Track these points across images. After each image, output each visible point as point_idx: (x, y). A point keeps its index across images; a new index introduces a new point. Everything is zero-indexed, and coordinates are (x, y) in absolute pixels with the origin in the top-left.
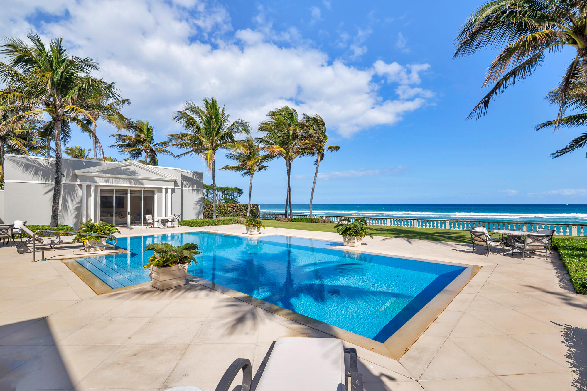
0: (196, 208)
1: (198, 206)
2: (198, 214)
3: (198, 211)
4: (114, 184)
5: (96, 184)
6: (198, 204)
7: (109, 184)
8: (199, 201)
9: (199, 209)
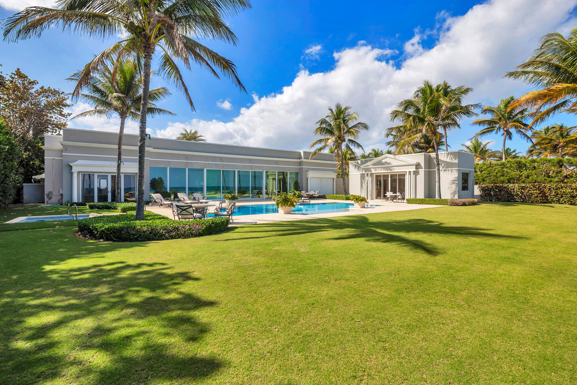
0: (451, 187)
1: (454, 186)
2: (454, 194)
3: (454, 190)
4: (379, 172)
5: (371, 172)
6: (453, 183)
7: (377, 172)
8: (454, 180)
9: (455, 188)
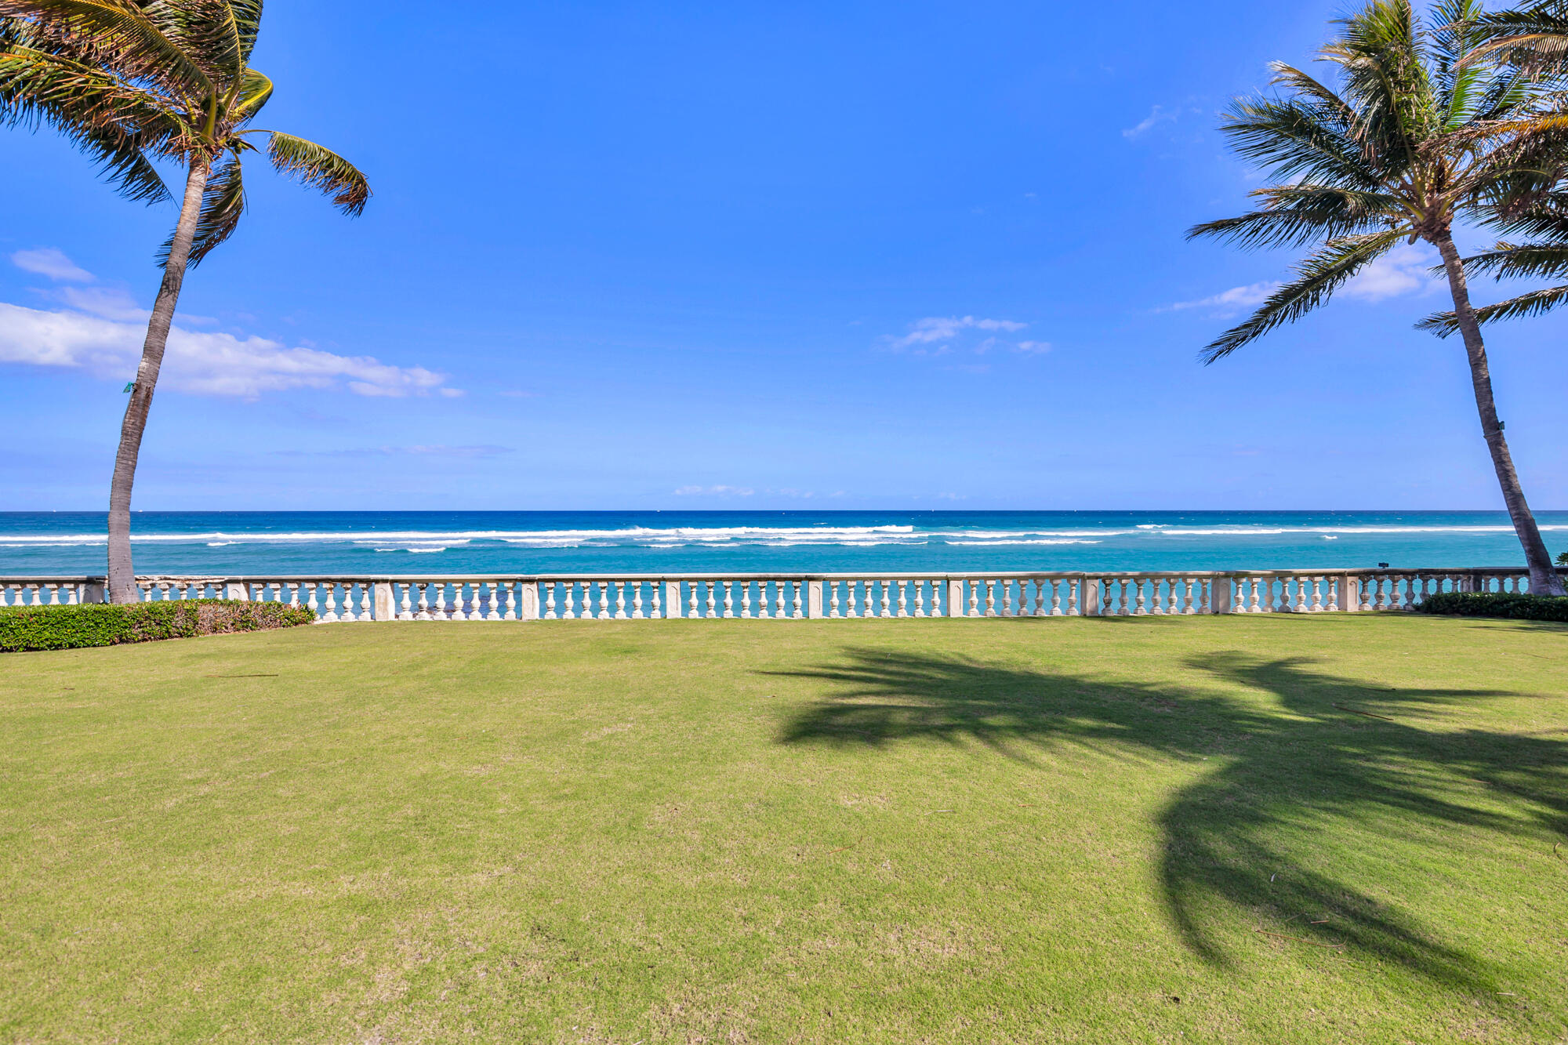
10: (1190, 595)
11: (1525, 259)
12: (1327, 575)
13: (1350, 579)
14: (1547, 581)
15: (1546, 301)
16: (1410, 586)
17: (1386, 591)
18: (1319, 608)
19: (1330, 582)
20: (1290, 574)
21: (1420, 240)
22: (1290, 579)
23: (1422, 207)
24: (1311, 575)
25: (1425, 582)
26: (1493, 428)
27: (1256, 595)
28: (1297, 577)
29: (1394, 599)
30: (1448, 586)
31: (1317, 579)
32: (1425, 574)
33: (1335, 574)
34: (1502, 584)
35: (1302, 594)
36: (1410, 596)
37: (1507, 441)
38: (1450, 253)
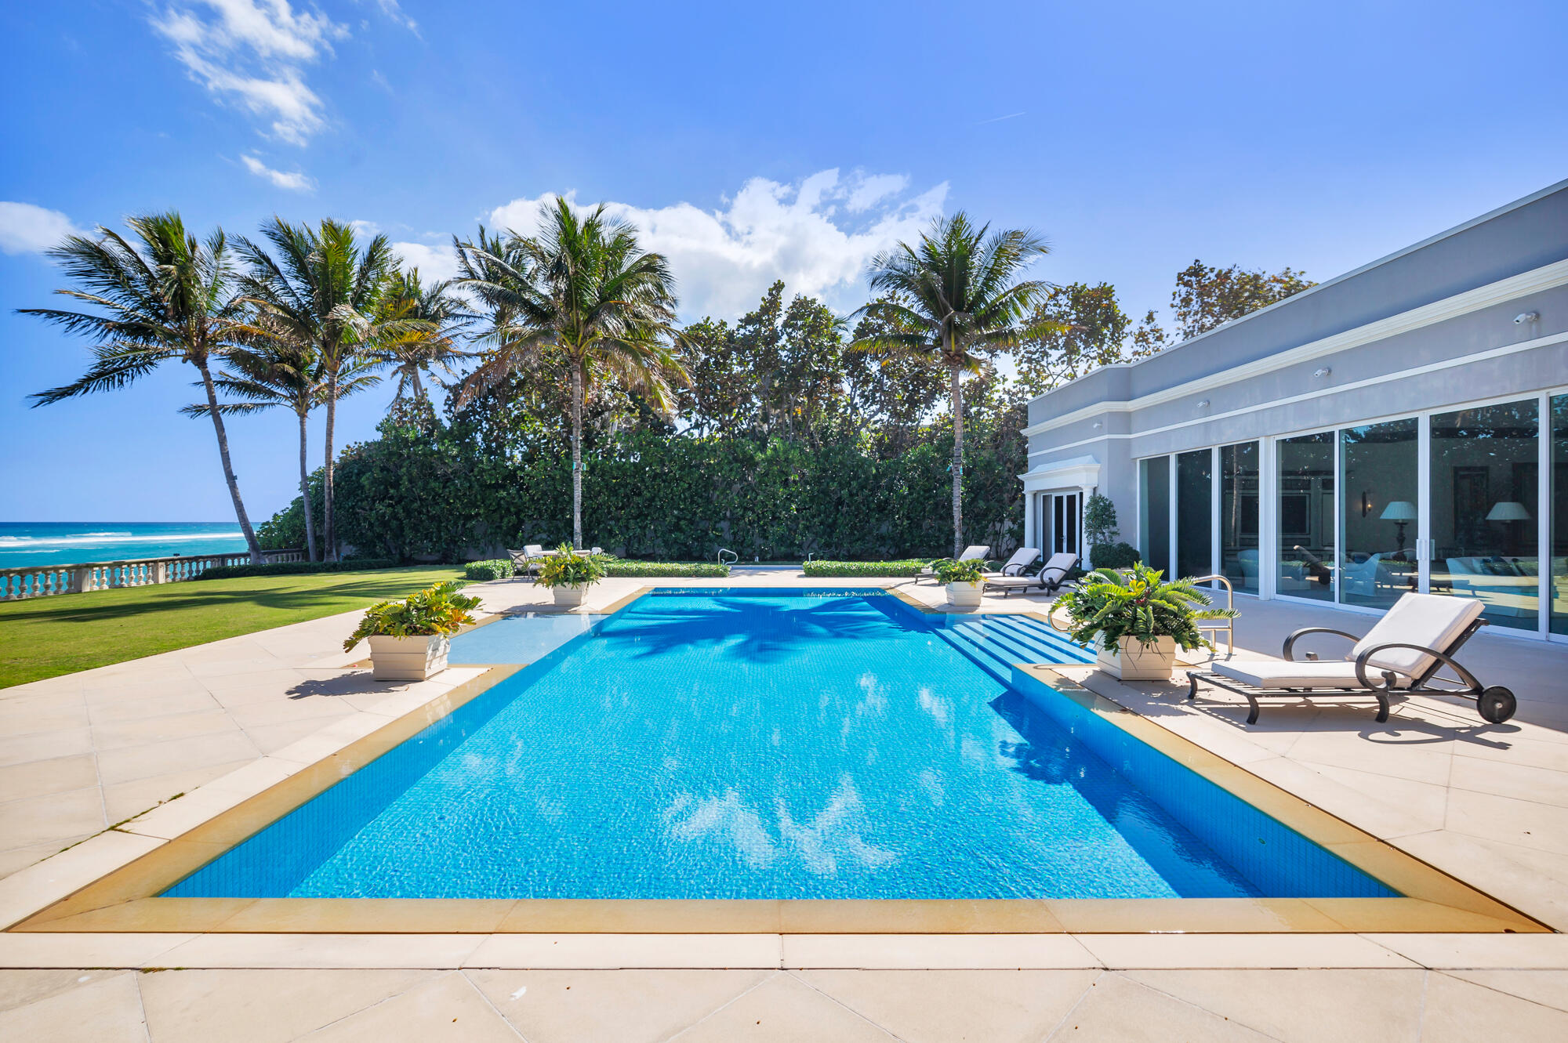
10: (49, 582)
11: (242, 387)
12: (146, 563)
13: (160, 564)
14: (259, 558)
15: (247, 409)
16: (190, 566)
17: (178, 569)
18: (143, 583)
19: (148, 567)
20: (125, 563)
21: (189, 362)
22: (125, 566)
23: (193, 344)
24: (138, 563)
25: (198, 563)
26: (231, 479)
27: (105, 578)
28: (129, 564)
29: (183, 574)
30: (209, 565)
31: (141, 565)
32: (197, 559)
33: (152, 562)
34: (233, 562)
35: (133, 575)
36: (190, 572)
37: (238, 486)
38: (206, 374)
